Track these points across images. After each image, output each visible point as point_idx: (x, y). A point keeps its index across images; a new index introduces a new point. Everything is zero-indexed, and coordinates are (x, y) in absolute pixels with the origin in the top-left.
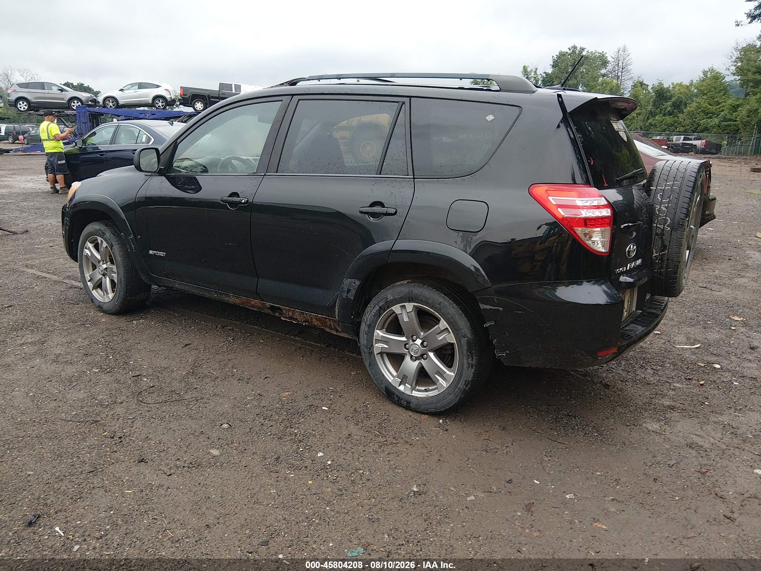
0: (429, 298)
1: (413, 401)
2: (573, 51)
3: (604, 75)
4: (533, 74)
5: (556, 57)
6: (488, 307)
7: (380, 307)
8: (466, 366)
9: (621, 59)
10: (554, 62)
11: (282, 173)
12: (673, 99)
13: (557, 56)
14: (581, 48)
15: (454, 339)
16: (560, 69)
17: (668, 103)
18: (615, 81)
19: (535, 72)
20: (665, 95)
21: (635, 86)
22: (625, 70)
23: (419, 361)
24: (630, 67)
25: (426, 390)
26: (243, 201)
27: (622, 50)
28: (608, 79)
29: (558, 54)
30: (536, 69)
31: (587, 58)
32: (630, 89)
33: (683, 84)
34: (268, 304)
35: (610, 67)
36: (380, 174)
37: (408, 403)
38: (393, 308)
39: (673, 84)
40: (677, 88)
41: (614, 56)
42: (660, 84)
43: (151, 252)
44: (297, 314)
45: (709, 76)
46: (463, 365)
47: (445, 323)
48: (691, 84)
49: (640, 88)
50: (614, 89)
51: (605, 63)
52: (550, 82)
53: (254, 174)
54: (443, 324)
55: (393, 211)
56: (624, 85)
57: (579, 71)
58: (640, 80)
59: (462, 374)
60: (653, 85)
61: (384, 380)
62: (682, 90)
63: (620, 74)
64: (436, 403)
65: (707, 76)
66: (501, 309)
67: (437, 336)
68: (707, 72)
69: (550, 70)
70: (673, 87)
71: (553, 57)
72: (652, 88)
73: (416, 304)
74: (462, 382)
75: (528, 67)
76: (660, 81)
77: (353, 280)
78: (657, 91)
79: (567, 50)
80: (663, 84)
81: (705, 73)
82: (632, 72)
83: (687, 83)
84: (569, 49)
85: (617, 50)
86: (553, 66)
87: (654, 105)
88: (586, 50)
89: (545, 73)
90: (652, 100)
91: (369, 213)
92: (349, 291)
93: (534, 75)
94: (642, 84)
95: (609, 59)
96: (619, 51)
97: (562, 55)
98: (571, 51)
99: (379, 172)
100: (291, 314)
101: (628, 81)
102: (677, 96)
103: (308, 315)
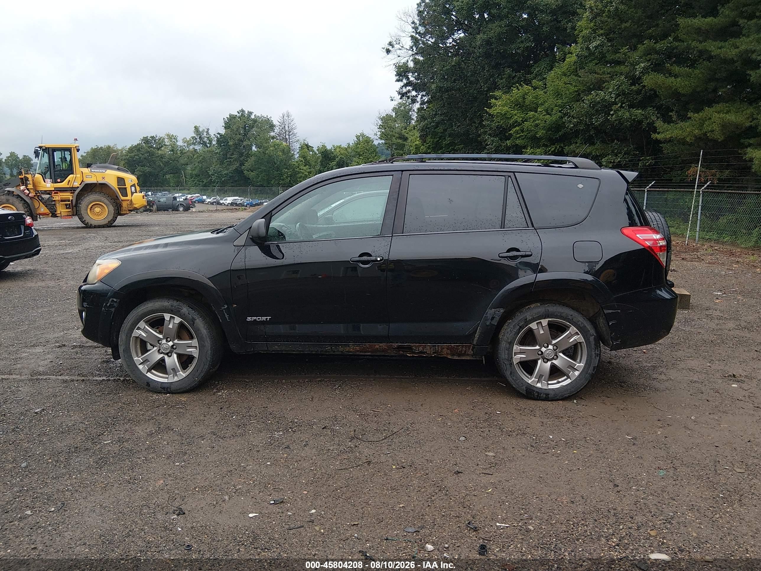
0: (563, 313)
1: (551, 392)
2: (242, 115)
3: (273, 138)
4: (205, 134)
5: (226, 119)
6: (610, 311)
7: (520, 327)
8: (594, 355)
9: (286, 123)
10: (225, 124)
11: (408, 233)
12: (337, 159)
13: (228, 118)
14: (248, 112)
15: (583, 339)
16: (232, 130)
17: (333, 163)
18: (284, 143)
19: (207, 132)
20: (330, 156)
21: (302, 148)
22: (291, 133)
23: (550, 362)
24: (295, 131)
25: (559, 382)
26: (379, 259)
27: (286, 115)
28: (278, 141)
29: (229, 117)
30: (208, 129)
31: (255, 121)
32: (298, 151)
33: (342, 146)
34: (395, 345)
35: (277, 130)
36: (504, 228)
37: (547, 395)
38: (530, 325)
39: (334, 146)
40: (338, 150)
41: (280, 121)
42: (324, 146)
43: (249, 319)
44: (428, 348)
45: (361, 140)
46: (591, 356)
47: (575, 329)
48: (349, 147)
49: (306, 150)
50: (285, 150)
51: (272, 127)
52: (224, 143)
53: (378, 236)
54: (573, 329)
55: (530, 253)
56: (292, 147)
57: (250, 133)
58: (306, 142)
59: (591, 362)
60: (318, 147)
61: (524, 383)
62: (342, 152)
63: (287, 137)
64: (570, 389)
65: (359, 140)
66: (619, 311)
67: (568, 340)
68: (359, 136)
69: (223, 131)
70: (334, 149)
71: (224, 119)
72: (318, 150)
73: (550, 319)
74: (591, 368)
75: (199, 127)
76: (323, 144)
77: (498, 309)
78: (322, 152)
79: (237, 114)
80: (326, 147)
81: (358, 137)
82: (297, 136)
83: (344, 145)
84: (238, 112)
85: (282, 116)
86: (225, 128)
87: (322, 164)
88: (253, 115)
89: (219, 134)
90: (319, 160)
91: (508, 257)
92: (493, 318)
93: (207, 135)
94: (307, 146)
95: (275, 122)
96: (284, 116)
97: (232, 118)
98: (240, 114)
99: (503, 227)
100: (421, 349)
101: (295, 143)
102: (339, 157)
103: (439, 346)
